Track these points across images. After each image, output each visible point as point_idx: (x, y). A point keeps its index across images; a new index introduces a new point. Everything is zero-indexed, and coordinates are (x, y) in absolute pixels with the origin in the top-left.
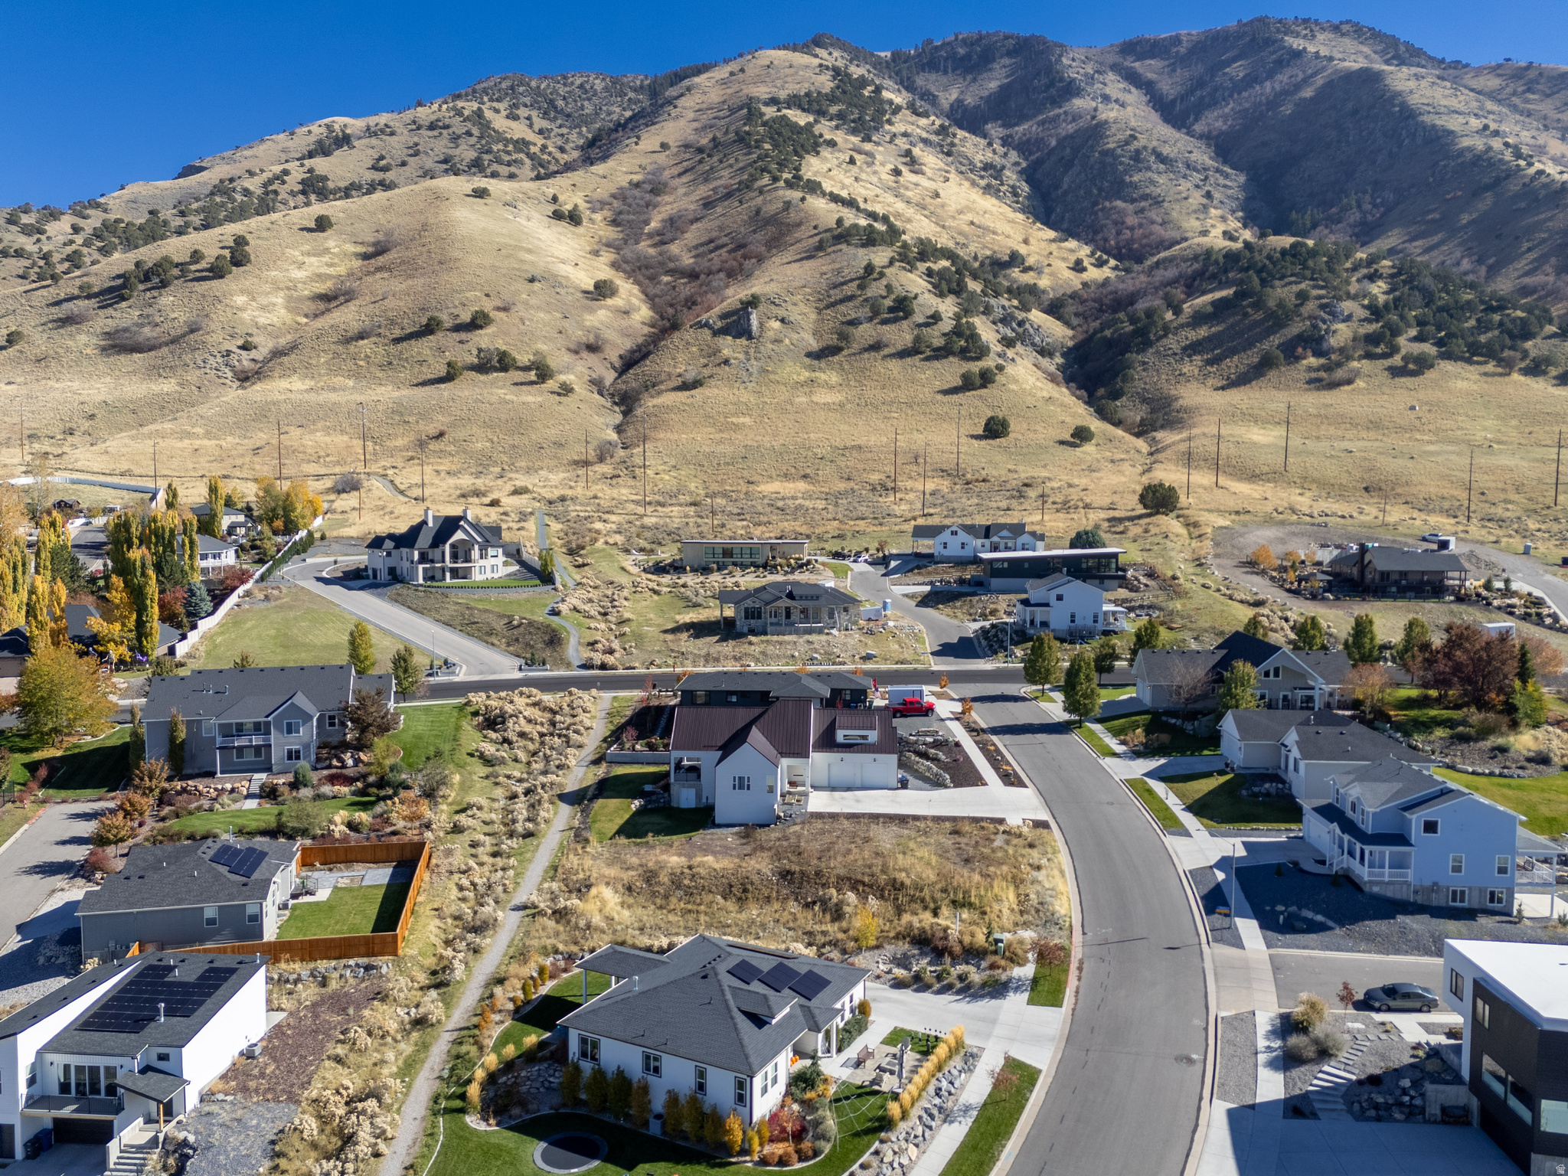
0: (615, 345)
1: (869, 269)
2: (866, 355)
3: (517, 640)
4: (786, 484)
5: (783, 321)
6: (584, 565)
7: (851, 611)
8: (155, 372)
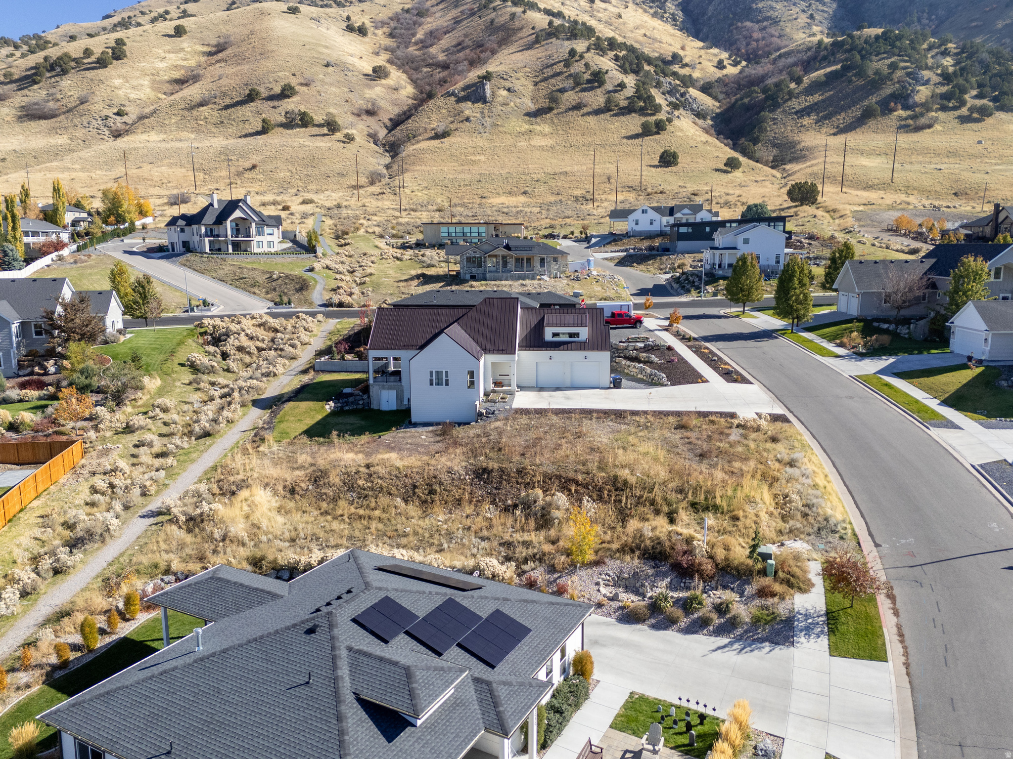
0: (386, 111)
1: (572, 53)
2: (570, 113)
3: (275, 290)
4: (510, 198)
5: (509, 90)
6: (346, 244)
7: (560, 259)
8: (54, 131)
